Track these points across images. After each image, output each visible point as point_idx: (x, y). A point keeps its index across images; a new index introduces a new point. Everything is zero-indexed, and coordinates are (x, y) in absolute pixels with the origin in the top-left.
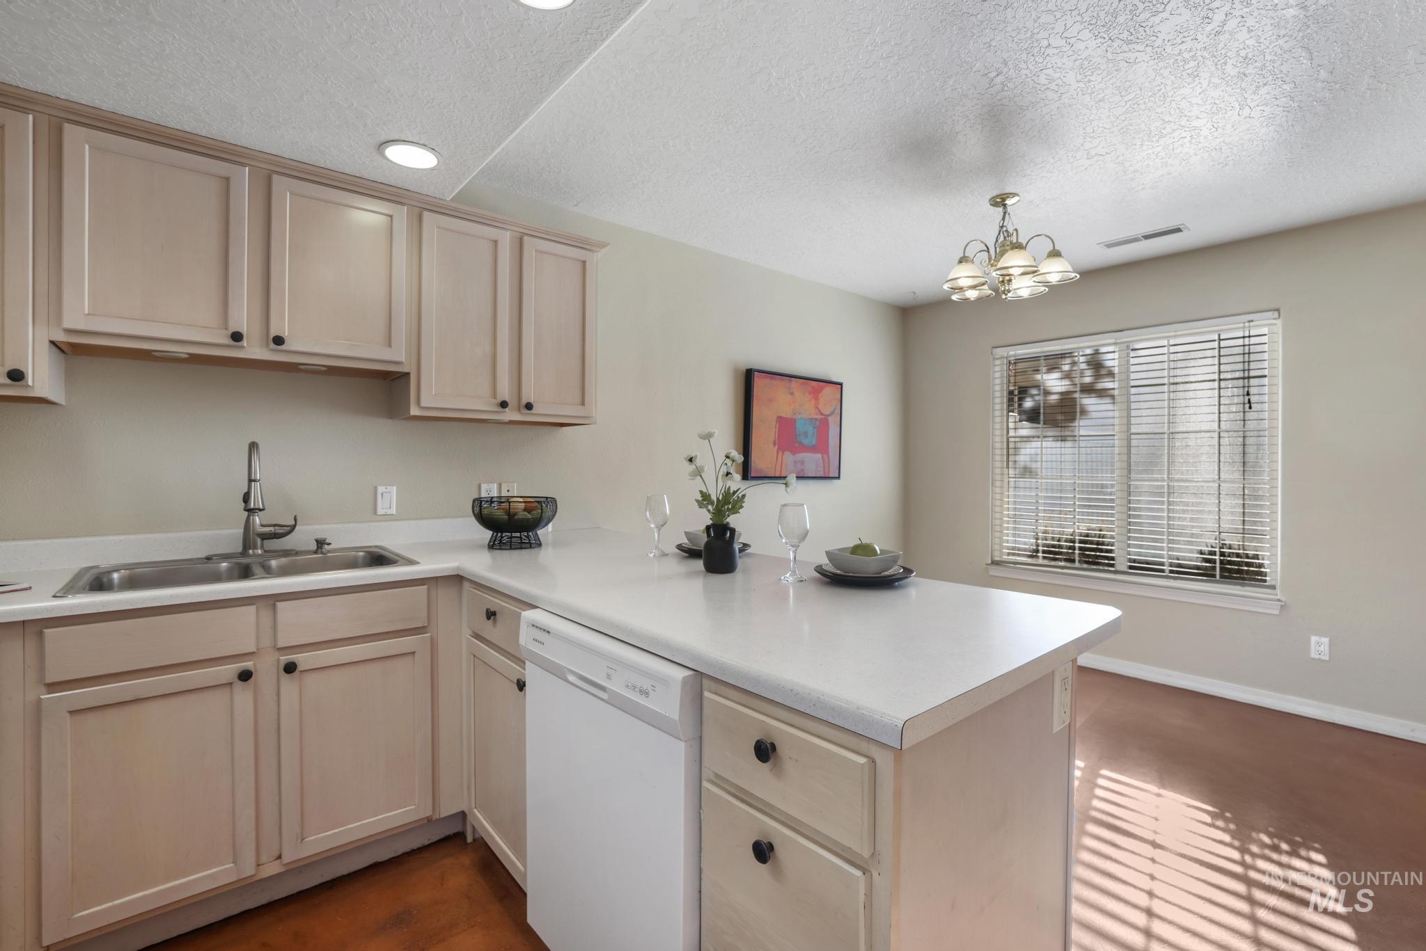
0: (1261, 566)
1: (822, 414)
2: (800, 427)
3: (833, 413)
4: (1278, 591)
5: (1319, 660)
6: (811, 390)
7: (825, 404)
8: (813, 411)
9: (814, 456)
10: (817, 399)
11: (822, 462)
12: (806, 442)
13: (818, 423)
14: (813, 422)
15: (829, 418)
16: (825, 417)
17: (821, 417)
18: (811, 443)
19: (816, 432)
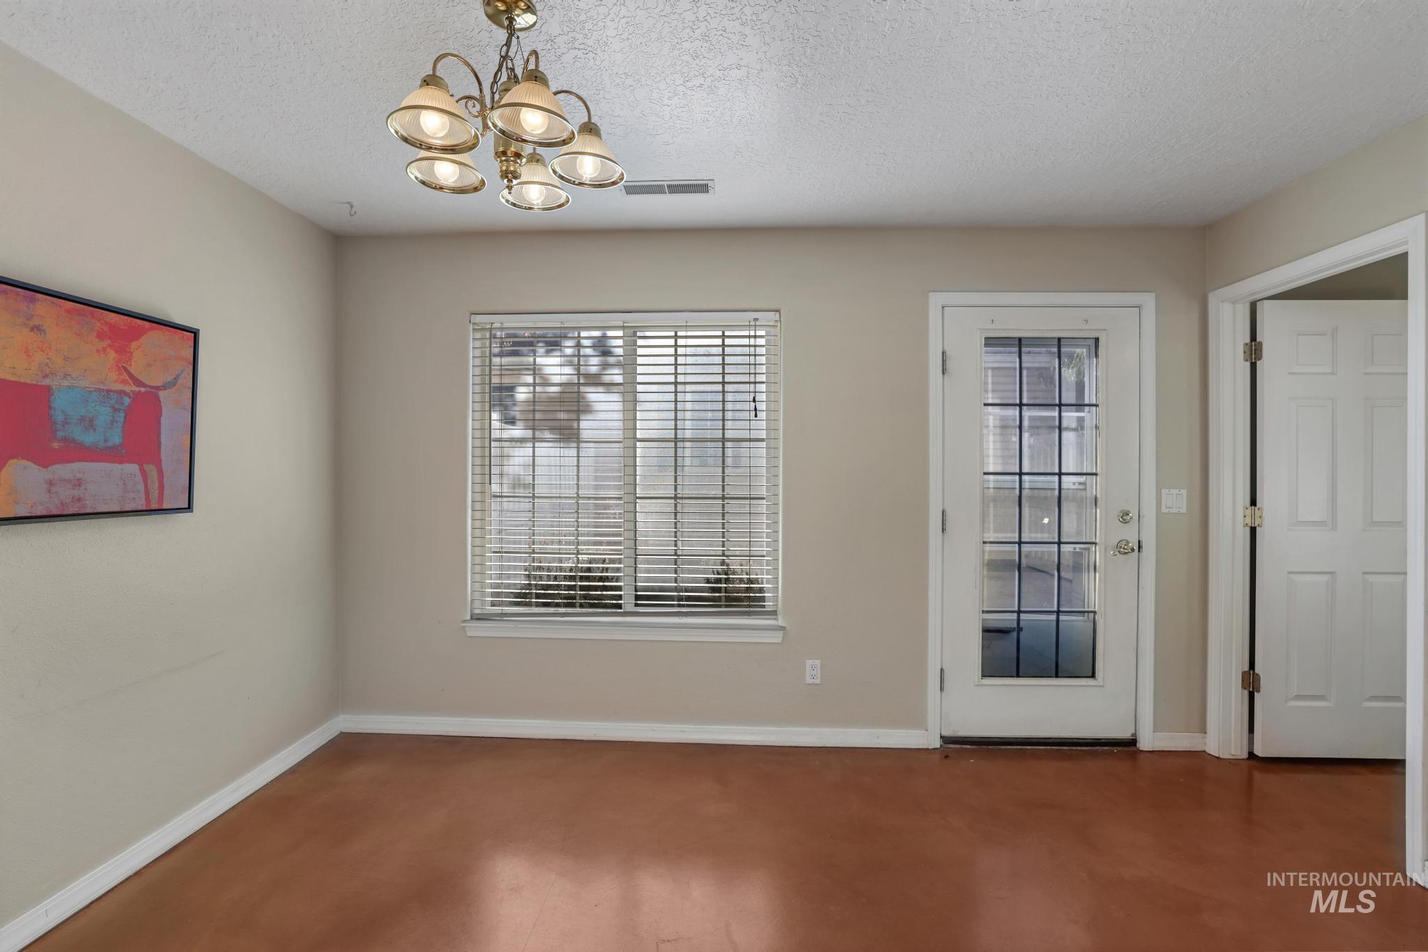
0: (761, 590)
1: (139, 383)
2: (67, 405)
3: (173, 383)
4: (780, 617)
5: (813, 684)
6: (106, 329)
7: (149, 365)
8: (113, 376)
9: (116, 468)
10: (123, 351)
11: (139, 478)
12: (88, 439)
13: (127, 401)
14: (113, 395)
15: (162, 395)
16: (148, 389)
17: (137, 389)
18: (106, 441)
19: (122, 419)
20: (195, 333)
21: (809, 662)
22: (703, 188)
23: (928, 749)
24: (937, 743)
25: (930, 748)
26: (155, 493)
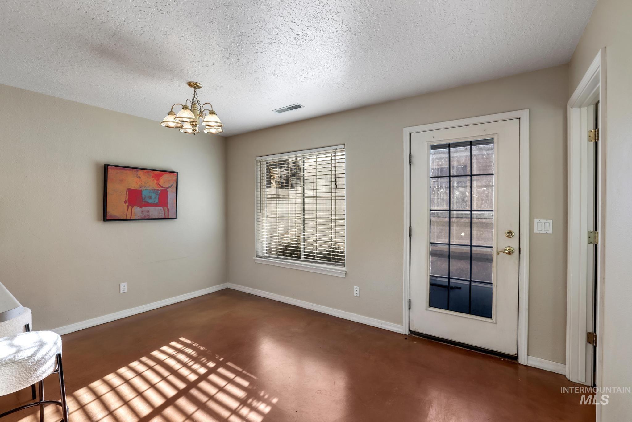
0: (344, 256)
1: (162, 187)
2: (145, 193)
3: (171, 186)
4: (345, 267)
5: (356, 296)
6: (154, 175)
7: (165, 183)
8: (156, 186)
9: (157, 208)
10: (158, 180)
11: (162, 210)
12: (150, 201)
13: (159, 192)
14: (156, 191)
15: (168, 189)
16: (165, 189)
17: (162, 189)
18: (154, 201)
19: (158, 196)
20: (177, 173)
21: (355, 287)
22: (297, 107)
23: (402, 334)
24: (407, 333)
25: (403, 334)
26: (167, 214)
